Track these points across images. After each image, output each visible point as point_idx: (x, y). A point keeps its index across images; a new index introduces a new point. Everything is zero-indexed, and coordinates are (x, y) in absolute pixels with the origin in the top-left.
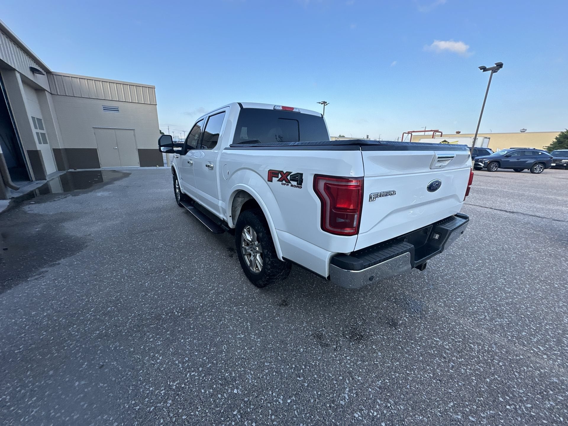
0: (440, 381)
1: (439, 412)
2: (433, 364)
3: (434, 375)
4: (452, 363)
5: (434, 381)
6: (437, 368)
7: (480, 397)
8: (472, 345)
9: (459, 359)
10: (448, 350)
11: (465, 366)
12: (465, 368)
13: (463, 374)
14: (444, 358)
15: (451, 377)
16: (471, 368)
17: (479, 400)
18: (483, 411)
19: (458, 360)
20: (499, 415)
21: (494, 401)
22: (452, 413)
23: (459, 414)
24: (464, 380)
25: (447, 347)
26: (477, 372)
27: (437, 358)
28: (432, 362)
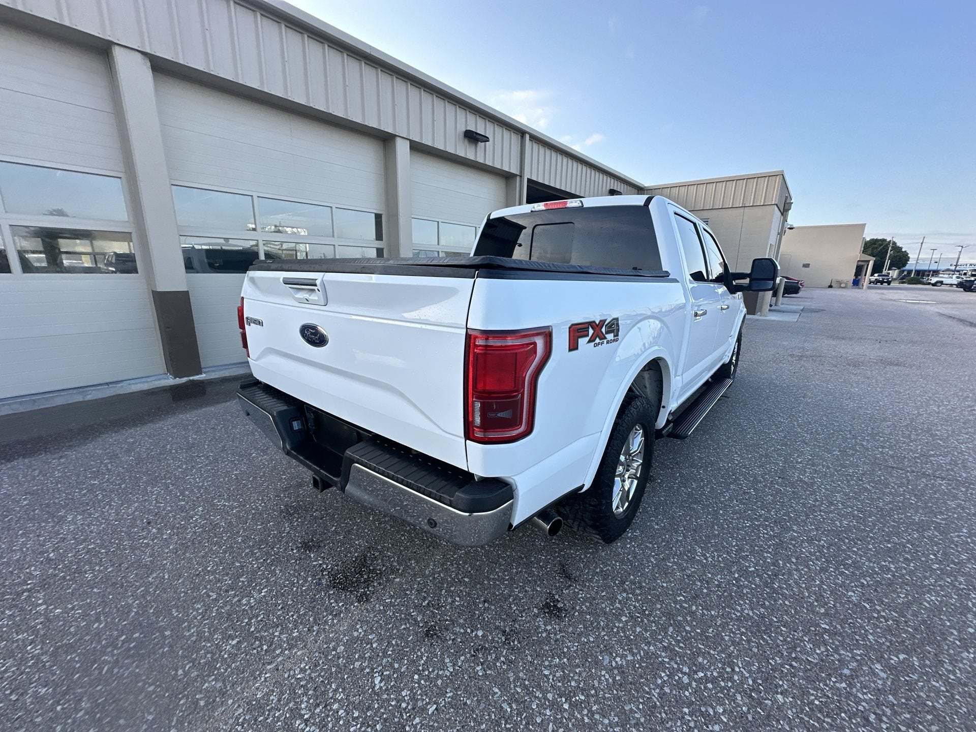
0: (198, 574)
1: (166, 564)
2: (224, 574)
3: (209, 571)
4: (214, 597)
5: (200, 569)
6: (215, 577)
7: (154, 610)
8: (234, 642)
9: (217, 610)
10: (239, 601)
11: (202, 612)
12: (200, 611)
13: (193, 604)
14: (227, 591)
15: (195, 588)
16: (196, 618)
17: (152, 606)
18: (139, 606)
19: (216, 608)
20: (124, 621)
21: (140, 624)
22: (159, 574)
23: (153, 580)
24: (185, 601)
25: (244, 601)
26: (186, 624)
27: (230, 582)
28: (227, 574)
